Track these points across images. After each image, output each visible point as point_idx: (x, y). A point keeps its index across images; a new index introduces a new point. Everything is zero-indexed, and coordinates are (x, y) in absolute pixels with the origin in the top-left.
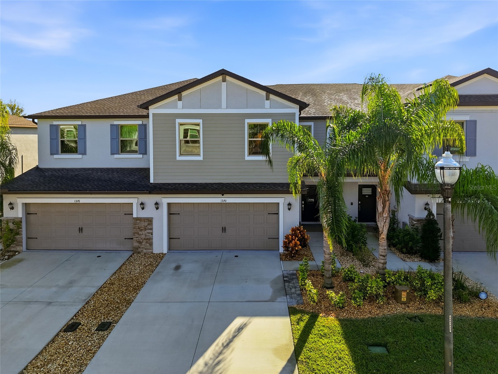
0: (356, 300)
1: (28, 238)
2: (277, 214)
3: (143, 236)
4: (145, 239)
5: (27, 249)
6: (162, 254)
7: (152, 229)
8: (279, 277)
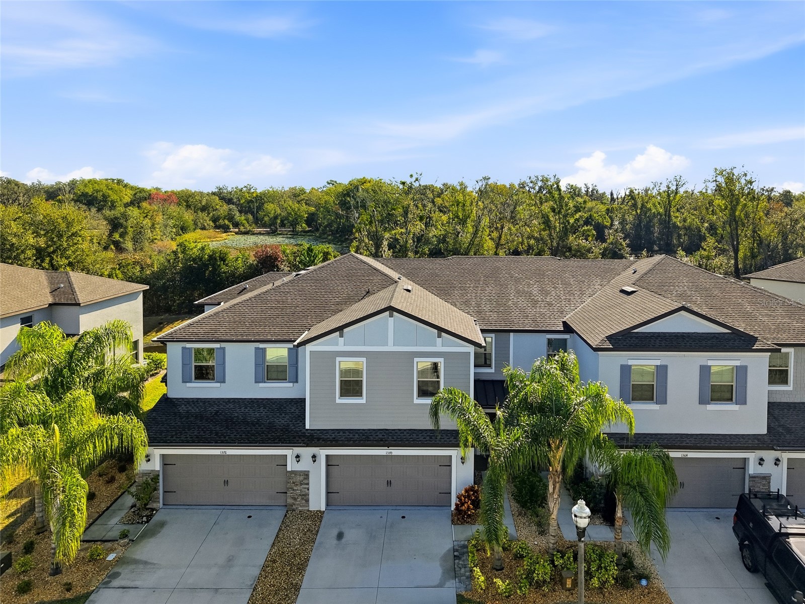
0: (521, 589)
1: (165, 492)
2: (450, 466)
3: (298, 491)
4: (300, 495)
5: (164, 505)
6: (320, 511)
7: (308, 484)
8: (449, 551)
